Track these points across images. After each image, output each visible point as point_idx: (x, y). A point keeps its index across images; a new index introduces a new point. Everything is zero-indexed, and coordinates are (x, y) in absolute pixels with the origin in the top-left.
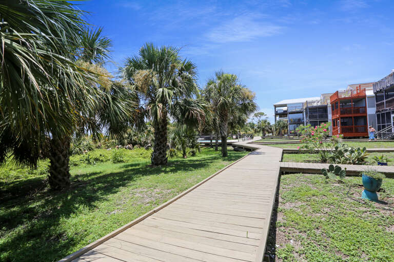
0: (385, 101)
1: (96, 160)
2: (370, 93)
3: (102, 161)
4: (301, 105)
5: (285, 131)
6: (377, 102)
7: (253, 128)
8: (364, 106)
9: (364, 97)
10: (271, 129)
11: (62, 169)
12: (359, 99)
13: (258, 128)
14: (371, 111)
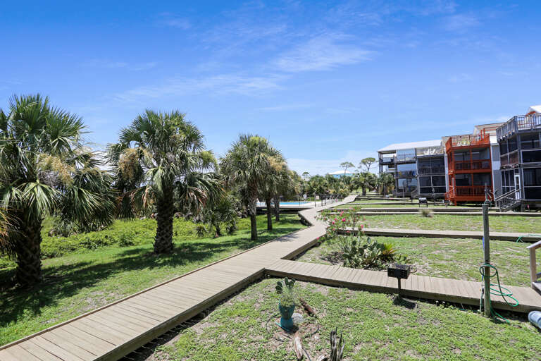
0: (508, 154)
1: (99, 242)
2: (494, 140)
3: (106, 244)
4: (414, 152)
5: (391, 188)
6: (501, 154)
7: (349, 183)
8: (488, 158)
9: (488, 146)
10: (373, 185)
11: (30, 266)
12: (483, 148)
13: (356, 183)
14: (496, 166)
